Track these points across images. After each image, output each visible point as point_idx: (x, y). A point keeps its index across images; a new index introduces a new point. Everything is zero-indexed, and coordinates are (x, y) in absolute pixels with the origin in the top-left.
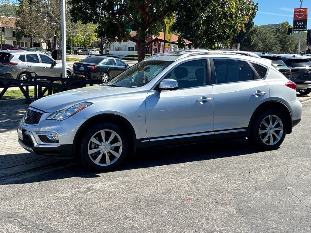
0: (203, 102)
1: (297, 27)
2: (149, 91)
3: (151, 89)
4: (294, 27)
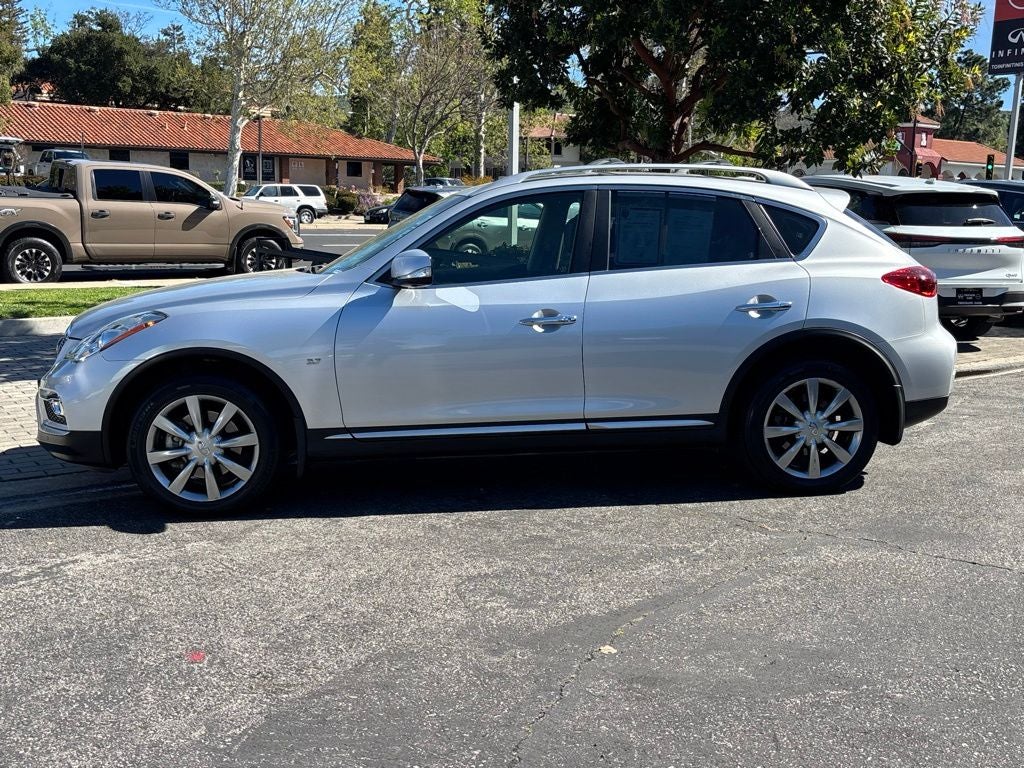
0: (543, 326)
1: (1006, 53)
2: (358, 288)
3: (366, 281)
4: (997, 54)
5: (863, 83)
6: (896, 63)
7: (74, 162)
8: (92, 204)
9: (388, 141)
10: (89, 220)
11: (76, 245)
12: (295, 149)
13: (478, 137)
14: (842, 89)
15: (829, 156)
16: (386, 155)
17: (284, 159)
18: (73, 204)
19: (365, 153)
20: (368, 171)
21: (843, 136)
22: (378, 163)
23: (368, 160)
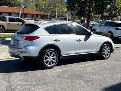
5: (115, 10)
6: (119, 8)
7: (6, 16)
8: (8, 22)
9: (42, 12)
10: (8, 25)
11: (6, 28)
12: (28, 13)
13: (56, 11)
14: (112, 11)
15: (110, 18)
16: (42, 14)
17: (26, 14)
18: (6, 22)
19: (39, 13)
20: (39, 16)
21: (112, 17)
22: (40, 15)
23: (39, 15)
